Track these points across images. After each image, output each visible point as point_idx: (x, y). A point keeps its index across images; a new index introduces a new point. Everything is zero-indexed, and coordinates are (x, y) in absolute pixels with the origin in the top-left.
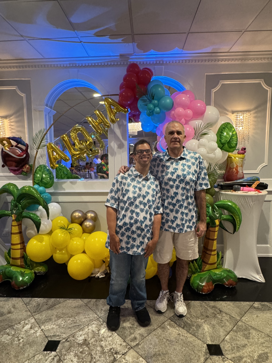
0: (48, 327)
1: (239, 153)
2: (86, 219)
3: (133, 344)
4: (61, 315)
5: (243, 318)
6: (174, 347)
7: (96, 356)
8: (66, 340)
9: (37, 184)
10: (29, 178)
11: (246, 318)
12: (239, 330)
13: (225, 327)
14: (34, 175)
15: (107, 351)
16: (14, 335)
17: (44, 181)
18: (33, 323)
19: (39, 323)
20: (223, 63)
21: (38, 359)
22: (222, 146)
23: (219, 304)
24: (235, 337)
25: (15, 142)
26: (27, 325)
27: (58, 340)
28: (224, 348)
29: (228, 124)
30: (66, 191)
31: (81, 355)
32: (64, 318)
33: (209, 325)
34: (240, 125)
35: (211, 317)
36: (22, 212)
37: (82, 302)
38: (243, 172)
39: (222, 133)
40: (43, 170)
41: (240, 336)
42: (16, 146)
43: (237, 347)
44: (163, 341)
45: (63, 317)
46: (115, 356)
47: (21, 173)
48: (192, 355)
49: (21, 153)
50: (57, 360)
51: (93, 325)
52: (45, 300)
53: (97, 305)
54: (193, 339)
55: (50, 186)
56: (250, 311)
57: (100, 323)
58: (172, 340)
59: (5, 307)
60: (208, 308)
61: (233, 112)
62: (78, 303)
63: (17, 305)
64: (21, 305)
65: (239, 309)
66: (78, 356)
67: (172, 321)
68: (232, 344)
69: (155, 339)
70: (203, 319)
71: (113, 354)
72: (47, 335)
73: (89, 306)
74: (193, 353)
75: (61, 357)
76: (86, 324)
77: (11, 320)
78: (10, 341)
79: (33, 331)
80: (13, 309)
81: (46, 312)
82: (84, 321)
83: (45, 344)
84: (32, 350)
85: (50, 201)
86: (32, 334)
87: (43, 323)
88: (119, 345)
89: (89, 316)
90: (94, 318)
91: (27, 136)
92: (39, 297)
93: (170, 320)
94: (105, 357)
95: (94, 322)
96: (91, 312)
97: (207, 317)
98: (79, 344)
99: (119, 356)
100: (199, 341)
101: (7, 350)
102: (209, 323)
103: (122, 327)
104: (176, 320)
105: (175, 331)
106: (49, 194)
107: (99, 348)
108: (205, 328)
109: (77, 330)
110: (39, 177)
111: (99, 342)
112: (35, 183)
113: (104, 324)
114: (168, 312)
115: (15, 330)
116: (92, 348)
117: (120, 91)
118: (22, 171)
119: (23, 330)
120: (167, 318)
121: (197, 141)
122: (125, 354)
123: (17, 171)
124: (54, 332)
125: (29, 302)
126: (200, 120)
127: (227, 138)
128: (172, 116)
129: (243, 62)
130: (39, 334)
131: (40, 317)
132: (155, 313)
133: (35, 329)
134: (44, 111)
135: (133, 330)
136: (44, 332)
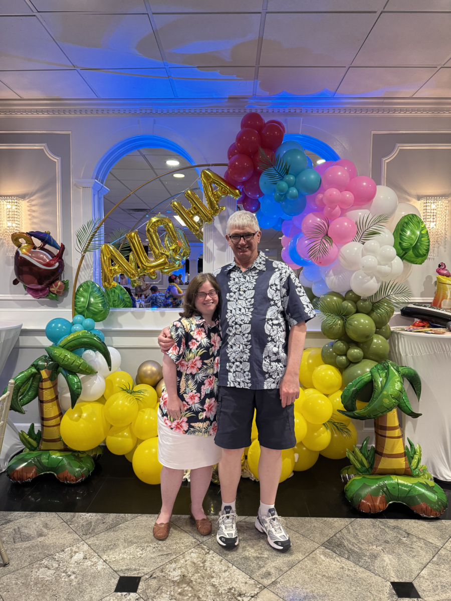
0: (115, 557)
3: (267, 582)
4: (132, 539)
5: (447, 544)
6: (337, 586)
7: (207, 599)
8: (151, 576)
9: (80, 313)
10: (60, 302)
13: (418, 558)
14: (76, 298)
15: (223, 591)
16: (57, 568)
17: (93, 308)
18: (87, 550)
19: (97, 551)
20: (402, 114)
22: (404, 252)
23: (404, 523)
24: (437, 572)
25: (40, 241)
26: (77, 554)
27: (136, 576)
28: (421, 588)
29: (413, 217)
31: (180, 597)
32: (139, 544)
33: (391, 554)
34: (432, 220)
35: (393, 543)
39: (403, 230)
40: (90, 290)
41: (445, 570)
43: (441, 586)
44: (316, 577)
45: (136, 541)
46: (239, 598)
47: (47, 296)
48: (367, 597)
49: (51, 260)
51: (192, 554)
52: (98, 516)
54: (367, 574)
55: (101, 318)
57: (203, 551)
58: (331, 576)
59: (31, 527)
60: (387, 530)
61: (419, 198)
63: (51, 524)
64: (58, 523)
65: (438, 531)
66: (175, 599)
67: (326, 548)
68: (433, 581)
69: (303, 575)
70: (380, 545)
71: (236, 596)
72: (115, 569)
74: (369, 594)
76: (180, 553)
77: (46, 547)
78: (54, 577)
79: (89, 562)
80: (45, 530)
81: (105, 534)
82: (174, 547)
83: (115, 581)
84: (94, 590)
86: (89, 568)
87: (104, 551)
88: (242, 583)
89: (182, 541)
90: (192, 544)
91: (59, 229)
92: (88, 512)
93: (324, 546)
95: (193, 549)
96: (184, 535)
97: (387, 542)
98: (173, 582)
99: (245, 599)
100: (377, 577)
101: (51, 590)
102: (391, 552)
103: (243, 557)
104: (333, 547)
105: (335, 563)
106: (99, 332)
107: (209, 588)
108: (385, 559)
109: (167, 561)
110: (83, 302)
111: (208, 578)
112: (76, 313)
113: (211, 552)
114: (318, 535)
115: (58, 561)
116: (197, 587)
117: (229, 158)
118: (48, 291)
119: (72, 562)
120: (317, 545)
121: (360, 245)
122: (256, 596)
123: (40, 293)
124: (126, 565)
125: (72, 519)
126: (367, 210)
127: (412, 239)
128: (317, 203)
129: (436, 114)
130: (101, 567)
131: (97, 543)
132: (296, 537)
133: (93, 560)
134: (93, 188)
135: (263, 562)
136: (109, 564)
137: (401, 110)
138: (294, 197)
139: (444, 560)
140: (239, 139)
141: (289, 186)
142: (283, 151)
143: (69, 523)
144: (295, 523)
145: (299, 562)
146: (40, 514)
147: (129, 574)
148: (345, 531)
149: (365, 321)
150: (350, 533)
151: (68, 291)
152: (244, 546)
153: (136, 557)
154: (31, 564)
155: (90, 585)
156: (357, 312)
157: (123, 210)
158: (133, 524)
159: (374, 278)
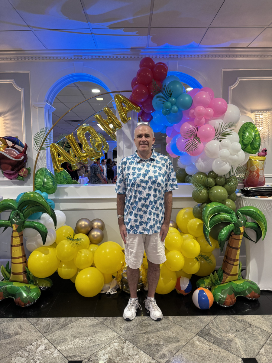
0: (65, 348)
1: (259, 155)
2: (92, 228)
3: (163, 361)
4: (76, 334)
8: (89, 360)
9: (38, 189)
10: (26, 183)
13: (258, 341)
14: (34, 179)
16: (28, 356)
18: (47, 344)
19: (54, 344)
20: (241, 58)
22: (245, 147)
23: (247, 317)
24: (270, 350)
25: (12, 143)
26: (41, 346)
27: (79, 360)
28: (261, 361)
29: (250, 124)
32: (80, 338)
33: (240, 339)
34: (260, 125)
35: (241, 332)
36: (25, 221)
37: (97, 321)
38: (264, 176)
39: (244, 133)
40: (44, 174)
42: (13, 147)
44: (195, 357)
45: (79, 336)
47: (17, 178)
49: (19, 155)
51: (115, 343)
52: (54, 319)
53: (115, 323)
54: (226, 353)
55: (52, 192)
57: (122, 341)
58: (204, 355)
59: (10, 328)
60: (237, 323)
61: (252, 111)
62: (92, 322)
63: (23, 326)
64: (28, 325)
65: (269, 323)
67: (200, 336)
68: (268, 356)
69: (186, 355)
70: (234, 333)
72: (66, 356)
73: (105, 324)
76: (107, 343)
77: (21, 342)
79: (49, 351)
80: (20, 331)
81: (58, 332)
82: (103, 339)
85: (55, 208)
86: (49, 355)
87: (58, 344)
89: (108, 335)
90: (115, 336)
91: (24, 135)
92: (47, 317)
93: (198, 335)
95: (115, 340)
96: (109, 330)
100: (233, 355)
102: (240, 337)
103: (148, 345)
104: (204, 335)
105: (206, 346)
106: (52, 201)
108: (237, 342)
109: (99, 349)
110: (40, 182)
111: (126, 360)
112: (36, 189)
113: (127, 342)
114: (194, 328)
115: (28, 351)
117: (133, 87)
118: (18, 175)
119: (37, 352)
120: (194, 334)
121: (218, 142)
123: (12, 176)
124: (72, 352)
125: (37, 322)
126: (221, 120)
127: (250, 138)
128: (190, 115)
129: (262, 58)
130: (56, 355)
131: (54, 338)
132: (180, 329)
133: (51, 350)
134: (45, 108)
135: (160, 347)
136: (62, 353)
137: (240, 56)
138: (175, 112)
140: (139, 74)
141: (172, 105)
142: (167, 82)
143: (35, 325)
144: (179, 320)
145: (183, 347)
146: (16, 320)
147: (75, 359)
148: (211, 324)
149: (221, 190)
150: (214, 325)
151: (30, 175)
152: (148, 337)
153: (79, 347)
154: (11, 354)
156: (216, 185)
157: (65, 121)
158: (76, 324)
159: (228, 163)
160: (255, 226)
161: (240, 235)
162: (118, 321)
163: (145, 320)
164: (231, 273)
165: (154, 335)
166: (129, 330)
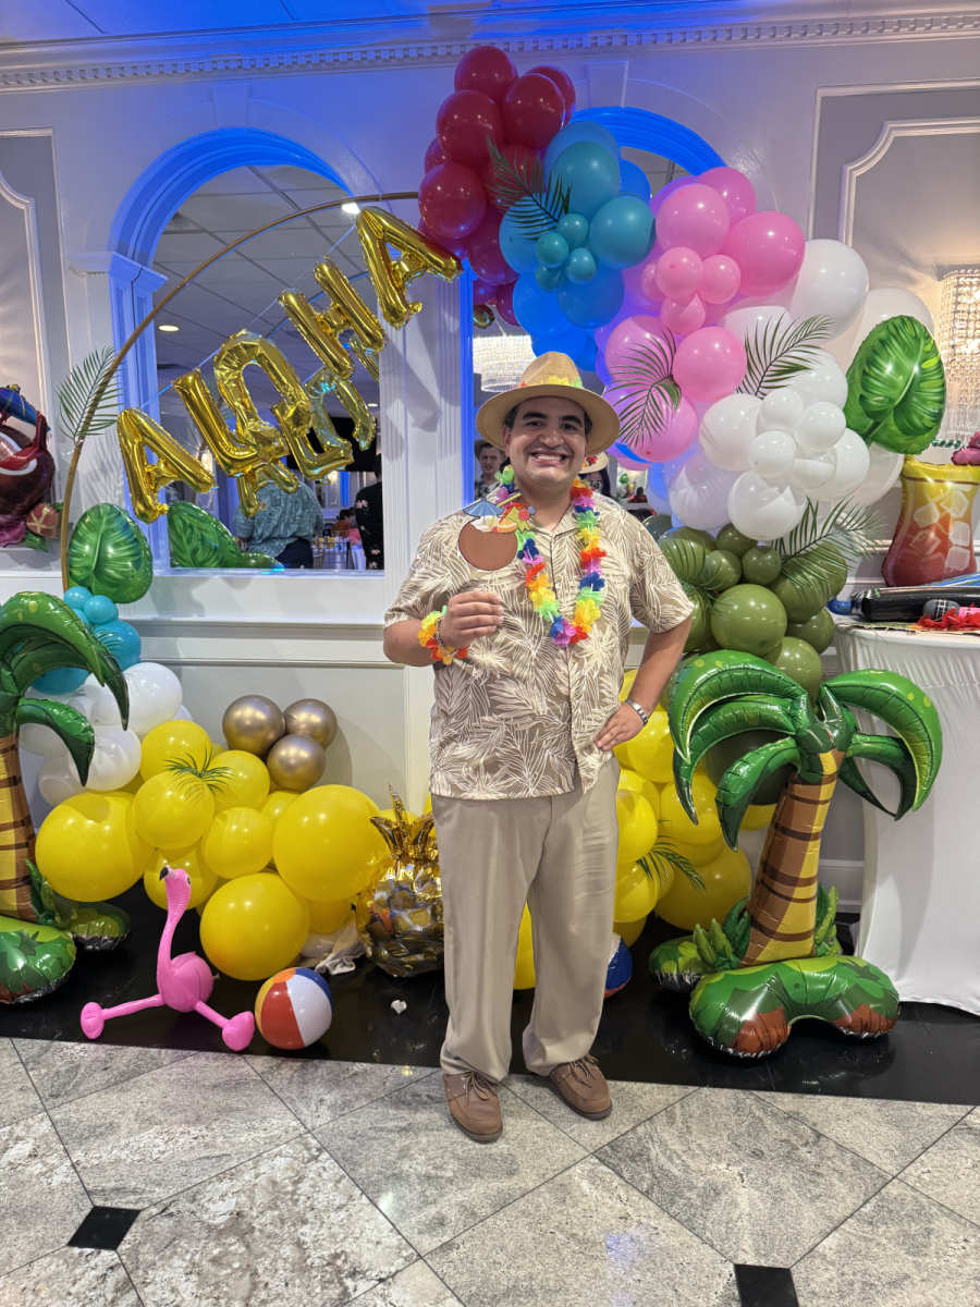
0: (100, 1157)
1: (955, 461)
2: (286, 732)
3: (428, 1243)
4: (155, 1112)
5: (911, 1169)
6: (596, 1265)
7: (272, 1278)
8: (163, 1211)
9: (82, 583)
11: (925, 1170)
12: (886, 1214)
13: (826, 1202)
14: (71, 545)
15: (317, 1262)
17: (112, 572)
18: (44, 1136)
19: (66, 1139)
21: (44, 1274)
22: (871, 422)
23: (817, 1105)
24: (863, 1244)
26: (21, 1142)
27: (130, 1206)
28: (809, 1285)
29: (904, 322)
30: (209, 617)
31: (212, 1269)
32: (165, 1125)
33: (758, 1189)
35: (772, 1159)
36: (19, 697)
37: (247, 1068)
38: (970, 547)
39: (871, 362)
40: (103, 528)
41: (884, 1241)
43: (864, 1283)
44: (553, 1239)
45: (162, 1119)
46: (349, 1283)
47: (20, 540)
49: (17, 454)
50: (118, 1282)
51: (278, 1158)
52: (101, 1051)
55: (133, 596)
56: (947, 1142)
57: (305, 1152)
58: (591, 1238)
60: (768, 1121)
62: (229, 1070)
64: (7, 1064)
65: (899, 1133)
66: (198, 1274)
67: (602, 1161)
68: (846, 1269)
69: (523, 1230)
70: (736, 1163)
71: (343, 1275)
72: (90, 1188)
73: (271, 1084)
74: (670, 1293)
75: (132, 1272)
76: (250, 1153)
79: (40, 1165)
81: (99, 1097)
82: (242, 1139)
83: (79, 1218)
84: (24, 1238)
85: (134, 655)
86: (34, 1179)
87: (81, 1140)
88: (369, 1241)
89: (266, 1124)
90: (287, 1132)
91: (43, 381)
93: (597, 1157)
94: (309, 1286)
95: (282, 1147)
96: (275, 1107)
98: (210, 1228)
99: (363, 1286)
100: (706, 1249)
102: (760, 1182)
103: (394, 1175)
104: (620, 1159)
105: (611, 1203)
106: (129, 627)
107: (288, 1250)
108: (739, 1201)
109: (213, 1174)
110: (86, 556)
111: (294, 1225)
112: (72, 583)
113: (325, 1155)
116: (260, 1247)
117: (425, 177)
118: (25, 530)
120: (582, 1151)
121: (754, 401)
122: (390, 1280)
123: (5, 532)
124: (118, 1177)
125: (39, 1056)
126: (775, 307)
127: (896, 386)
130: (60, 1180)
131: (74, 1117)
132: (538, 1129)
133: (49, 1160)
134: (112, 273)
135: (437, 1189)
136: (81, 1174)
137: (900, 23)
138: (586, 277)
139: (890, 1212)
141: (572, 246)
145: (523, 1196)
148: (661, 1120)
149: (758, 604)
150: (672, 1123)
152: (405, 1146)
153: (148, 1159)
155: (20, 1224)
156: (743, 580)
158: (170, 1075)
159: (788, 490)
160: (894, 750)
161: (819, 783)
162: (322, 1076)
163: (417, 1081)
164: (779, 930)
165: (432, 1139)
166: (346, 1110)
